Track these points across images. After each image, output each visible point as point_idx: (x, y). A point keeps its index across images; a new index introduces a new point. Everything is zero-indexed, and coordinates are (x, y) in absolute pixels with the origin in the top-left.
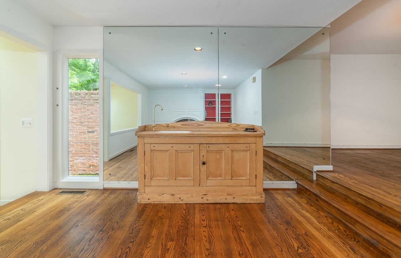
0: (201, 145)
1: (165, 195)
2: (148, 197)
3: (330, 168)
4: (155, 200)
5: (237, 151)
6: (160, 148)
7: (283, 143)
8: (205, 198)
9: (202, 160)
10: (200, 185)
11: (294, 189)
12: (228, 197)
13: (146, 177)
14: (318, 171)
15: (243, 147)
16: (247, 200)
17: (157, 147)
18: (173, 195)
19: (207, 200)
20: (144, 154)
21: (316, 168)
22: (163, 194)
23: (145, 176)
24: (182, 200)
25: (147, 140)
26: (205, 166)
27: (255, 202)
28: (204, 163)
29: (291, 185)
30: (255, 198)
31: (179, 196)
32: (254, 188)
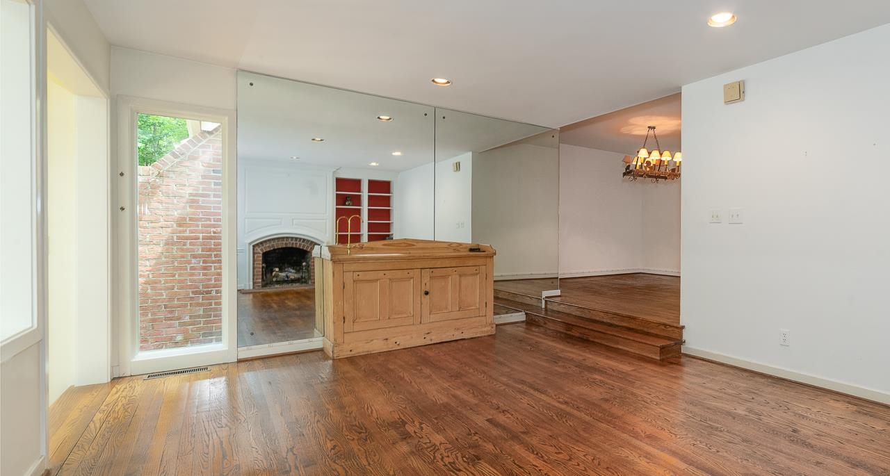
0: (423, 271)
1: (375, 341)
2: (350, 347)
3: (558, 292)
4: (361, 350)
5: (465, 275)
6: (368, 278)
7: (503, 274)
8: (428, 337)
9: (424, 289)
10: (421, 323)
11: (523, 322)
12: (456, 333)
13: (346, 320)
14: (546, 297)
15: (472, 270)
16: (476, 333)
17: (362, 276)
18: (387, 339)
19: (431, 340)
20: (342, 287)
21: (545, 294)
22: (372, 340)
23: (344, 318)
24: (399, 345)
25: (346, 267)
26: (428, 297)
27: (486, 334)
28: (427, 293)
29: (520, 317)
30: (485, 329)
31: (395, 340)
32: (483, 318)
